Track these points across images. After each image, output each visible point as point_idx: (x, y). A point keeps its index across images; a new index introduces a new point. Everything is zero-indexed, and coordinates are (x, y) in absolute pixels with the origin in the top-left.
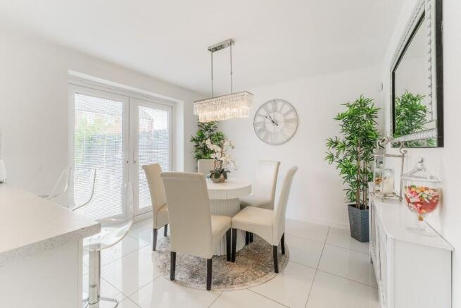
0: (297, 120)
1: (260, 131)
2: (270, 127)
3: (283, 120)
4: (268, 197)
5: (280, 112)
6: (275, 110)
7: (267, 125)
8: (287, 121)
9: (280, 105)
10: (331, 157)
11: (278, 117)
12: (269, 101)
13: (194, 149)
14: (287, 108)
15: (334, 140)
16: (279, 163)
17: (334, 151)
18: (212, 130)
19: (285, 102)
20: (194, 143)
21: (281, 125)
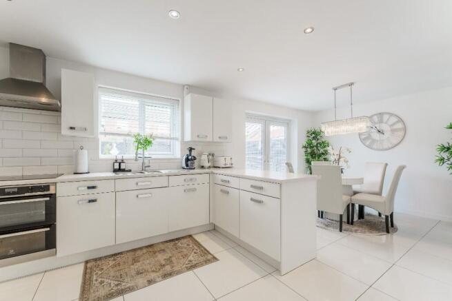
0: (405, 129)
1: (365, 139)
2: (376, 136)
3: (389, 129)
4: (377, 189)
5: (386, 123)
6: (381, 122)
7: (372, 134)
8: (393, 131)
9: (386, 117)
10: (442, 160)
11: (384, 127)
12: (375, 115)
13: (304, 154)
14: (394, 120)
15: (446, 145)
16: (386, 165)
17: (445, 155)
18: (318, 139)
19: (391, 115)
20: (304, 150)
21: (387, 134)
